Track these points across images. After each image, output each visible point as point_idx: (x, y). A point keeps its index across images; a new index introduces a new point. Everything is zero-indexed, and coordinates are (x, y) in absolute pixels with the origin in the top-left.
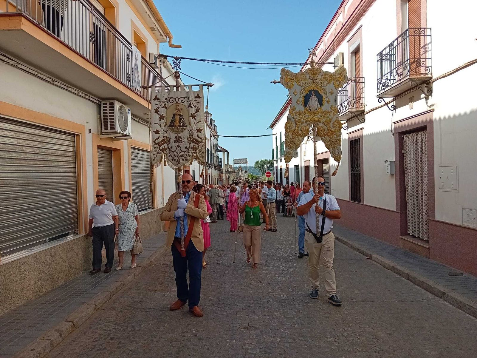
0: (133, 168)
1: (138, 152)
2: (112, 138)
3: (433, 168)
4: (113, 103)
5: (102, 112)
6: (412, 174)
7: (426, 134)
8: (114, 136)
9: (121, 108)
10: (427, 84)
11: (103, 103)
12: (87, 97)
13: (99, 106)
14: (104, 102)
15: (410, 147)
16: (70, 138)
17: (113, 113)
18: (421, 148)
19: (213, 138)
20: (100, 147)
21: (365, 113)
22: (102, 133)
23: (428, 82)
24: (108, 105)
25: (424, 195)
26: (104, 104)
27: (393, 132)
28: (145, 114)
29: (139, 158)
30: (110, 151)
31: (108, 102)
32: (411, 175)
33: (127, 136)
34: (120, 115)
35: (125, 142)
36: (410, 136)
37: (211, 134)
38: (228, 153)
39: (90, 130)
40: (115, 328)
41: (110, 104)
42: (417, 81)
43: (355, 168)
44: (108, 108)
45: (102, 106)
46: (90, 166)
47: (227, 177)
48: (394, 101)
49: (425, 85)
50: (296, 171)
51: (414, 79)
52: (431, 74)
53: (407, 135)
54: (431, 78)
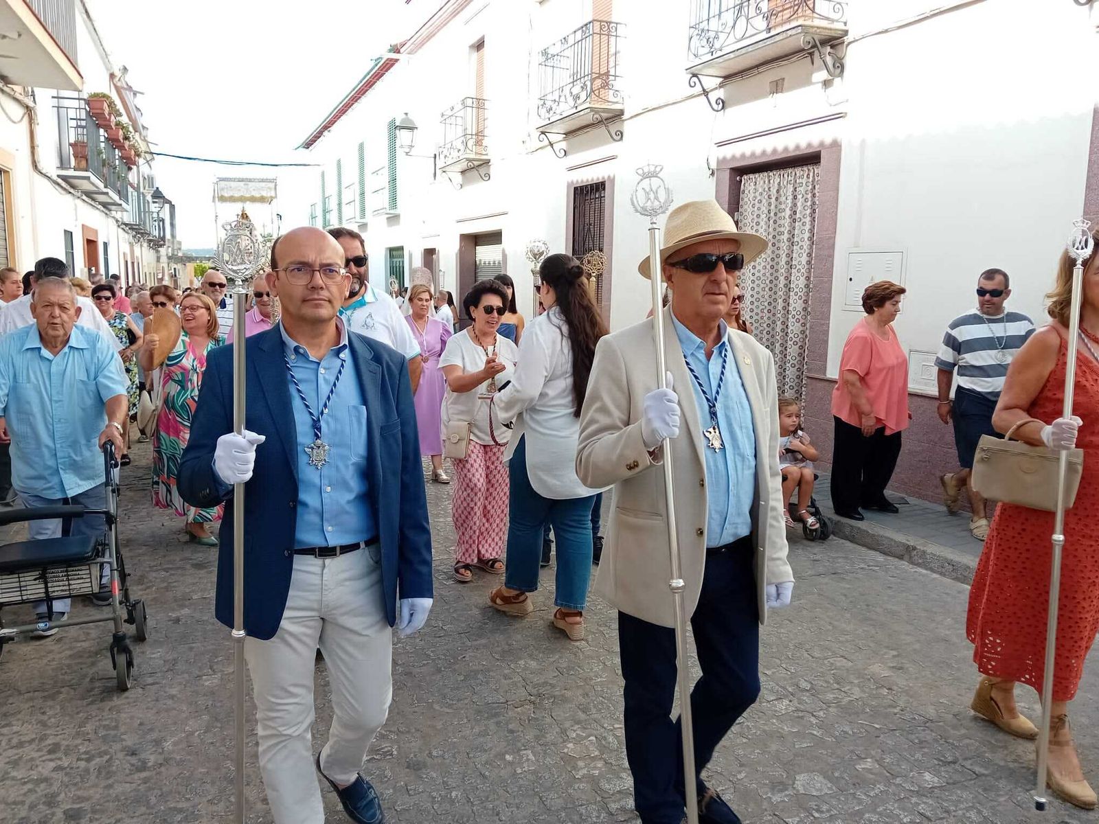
3: (831, 256)
6: (759, 271)
7: (808, 174)
10: (832, 47)
15: (756, 205)
18: (792, 207)
21: (624, 117)
23: (836, 42)
25: (791, 320)
27: (714, 168)
32: (756, 273)
36: (761, 178)
38: (172, 207)
40: (59, 768)
42: (816, 36)
47: (173, 271)
48: (720, 87)
49: (828, 49)
50: (392, 262)
51: (811, 30)
52: (845, 24)
53: (752, 176)
54: (846, 33)
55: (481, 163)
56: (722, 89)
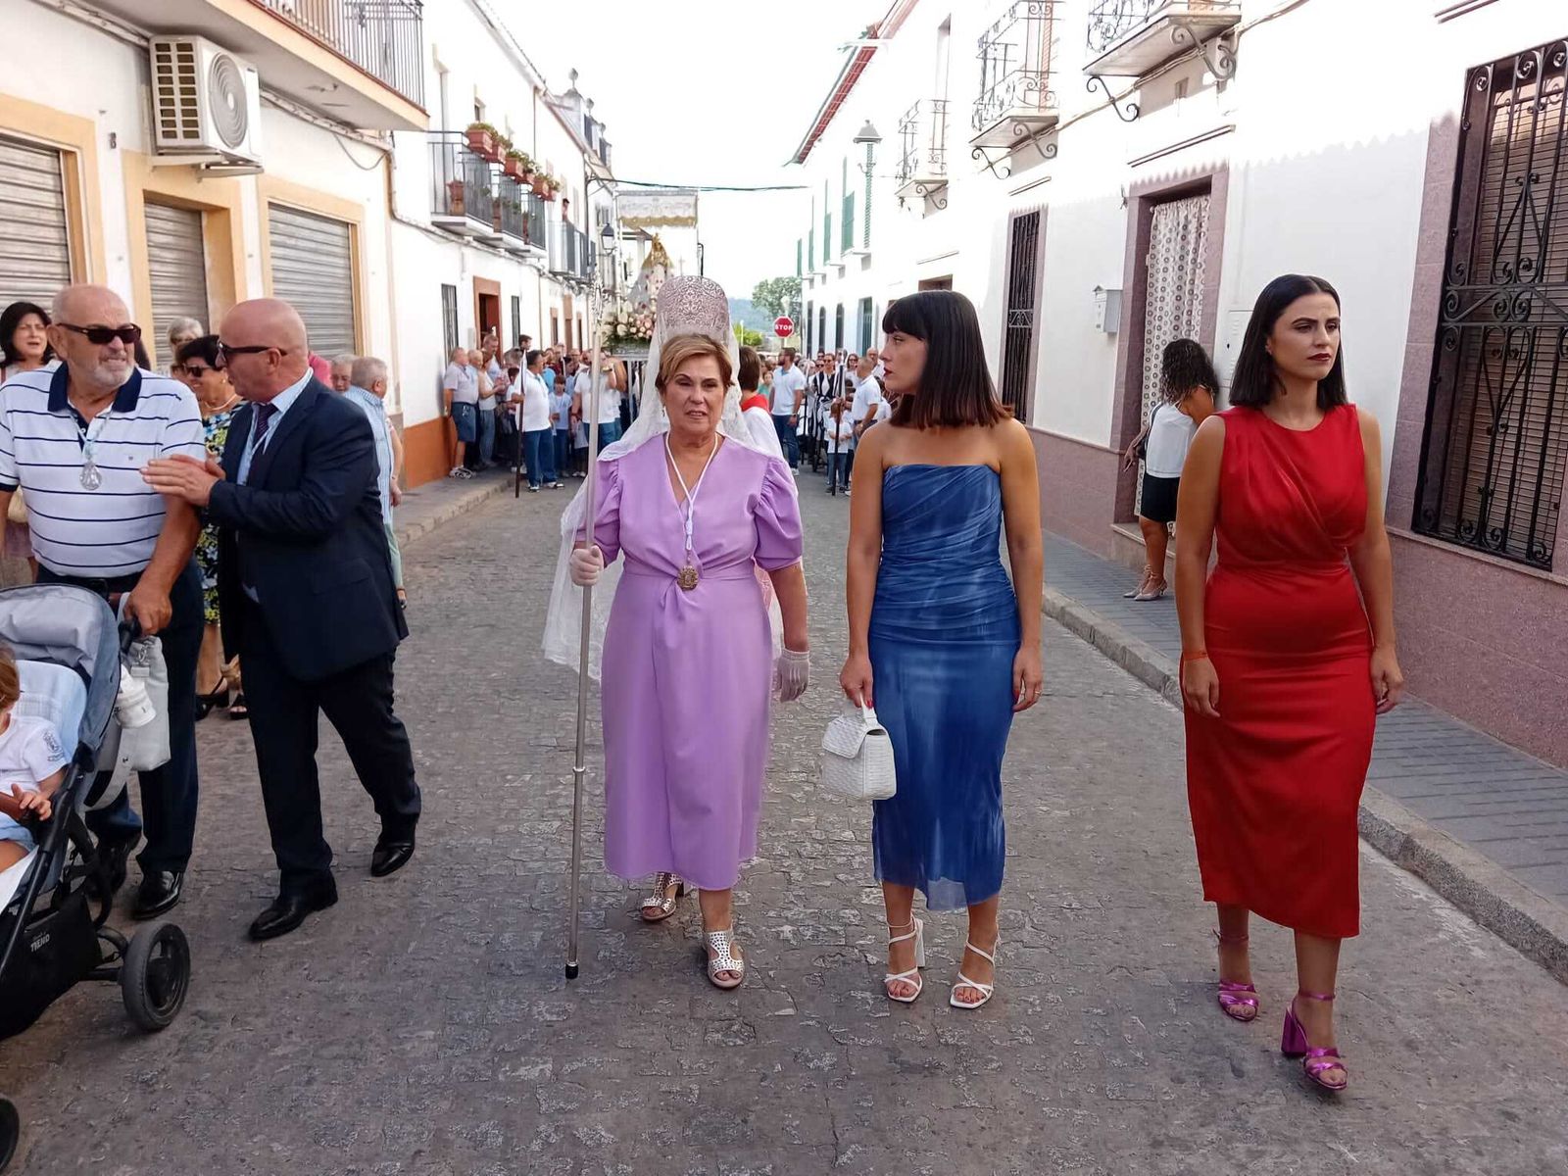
0: (280, 275)
1: (299, 220)
2: (196, 167)
3: (1214, 315)
4: (189, 47)
5: (155, 75)
6: (1165, 333)
8: (203, 160)
9: (219, 64)
10: (1224, 38)
11: (157, 45)
12: (97, 21)
13: (143, 53)
14: (162, 40)
15: (1166, 246)
16: (45, 162)
17: (192, 81)
18: (1196, 251)
19: (593, 186)
20: (152, 199)
21: (1059, 125)
22: (159, 151)
23: (1228, 31)
24: (174, 53)
26: (159, 47)
27: (1127, 194)
28: (314, 88)
29: (301, 244)
30: (194, 212)
31: (173, 42)
33: (247, 162)
34: (216, 90)
35: (246, 183)
36: (1170, 208)
37: (586, 173)
39: (113, 136)
41: (181, 47)
42: (1194, 28)
43: (1018, 311)
44: (175, 64)
45: (154, 53)
46: (120, 259)
48: (1136, 89)
49: (1219, 41)
51: (1183, 20)
52: (1240, 8)
53: (1163, 206)
54: (1238, 19)
55: (938, 185)
56: (1138, 92)
